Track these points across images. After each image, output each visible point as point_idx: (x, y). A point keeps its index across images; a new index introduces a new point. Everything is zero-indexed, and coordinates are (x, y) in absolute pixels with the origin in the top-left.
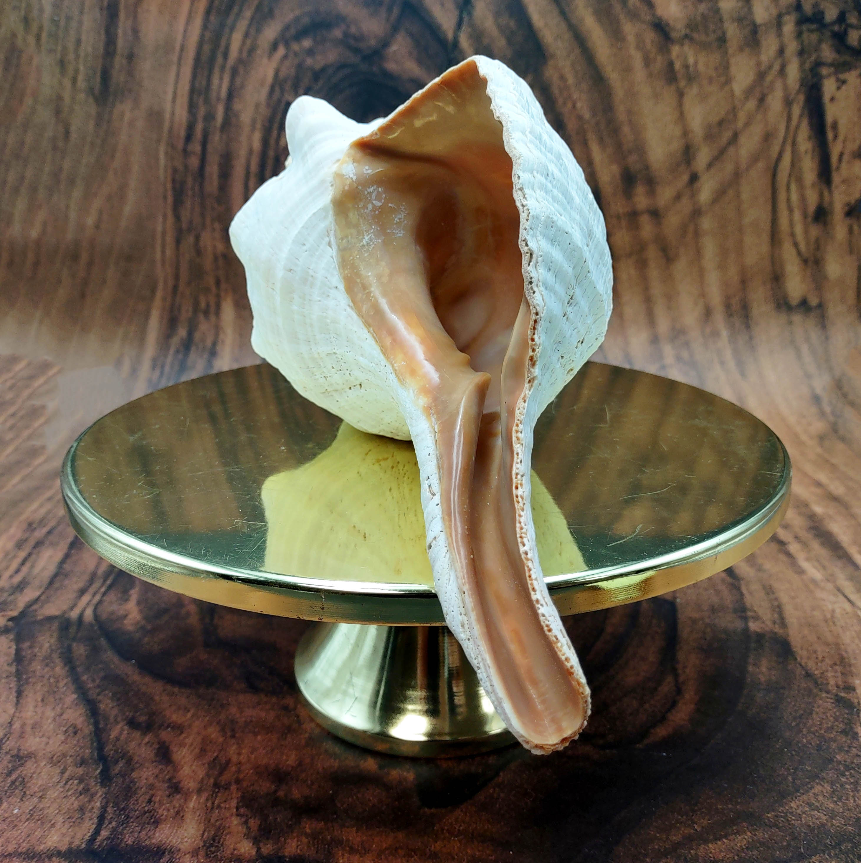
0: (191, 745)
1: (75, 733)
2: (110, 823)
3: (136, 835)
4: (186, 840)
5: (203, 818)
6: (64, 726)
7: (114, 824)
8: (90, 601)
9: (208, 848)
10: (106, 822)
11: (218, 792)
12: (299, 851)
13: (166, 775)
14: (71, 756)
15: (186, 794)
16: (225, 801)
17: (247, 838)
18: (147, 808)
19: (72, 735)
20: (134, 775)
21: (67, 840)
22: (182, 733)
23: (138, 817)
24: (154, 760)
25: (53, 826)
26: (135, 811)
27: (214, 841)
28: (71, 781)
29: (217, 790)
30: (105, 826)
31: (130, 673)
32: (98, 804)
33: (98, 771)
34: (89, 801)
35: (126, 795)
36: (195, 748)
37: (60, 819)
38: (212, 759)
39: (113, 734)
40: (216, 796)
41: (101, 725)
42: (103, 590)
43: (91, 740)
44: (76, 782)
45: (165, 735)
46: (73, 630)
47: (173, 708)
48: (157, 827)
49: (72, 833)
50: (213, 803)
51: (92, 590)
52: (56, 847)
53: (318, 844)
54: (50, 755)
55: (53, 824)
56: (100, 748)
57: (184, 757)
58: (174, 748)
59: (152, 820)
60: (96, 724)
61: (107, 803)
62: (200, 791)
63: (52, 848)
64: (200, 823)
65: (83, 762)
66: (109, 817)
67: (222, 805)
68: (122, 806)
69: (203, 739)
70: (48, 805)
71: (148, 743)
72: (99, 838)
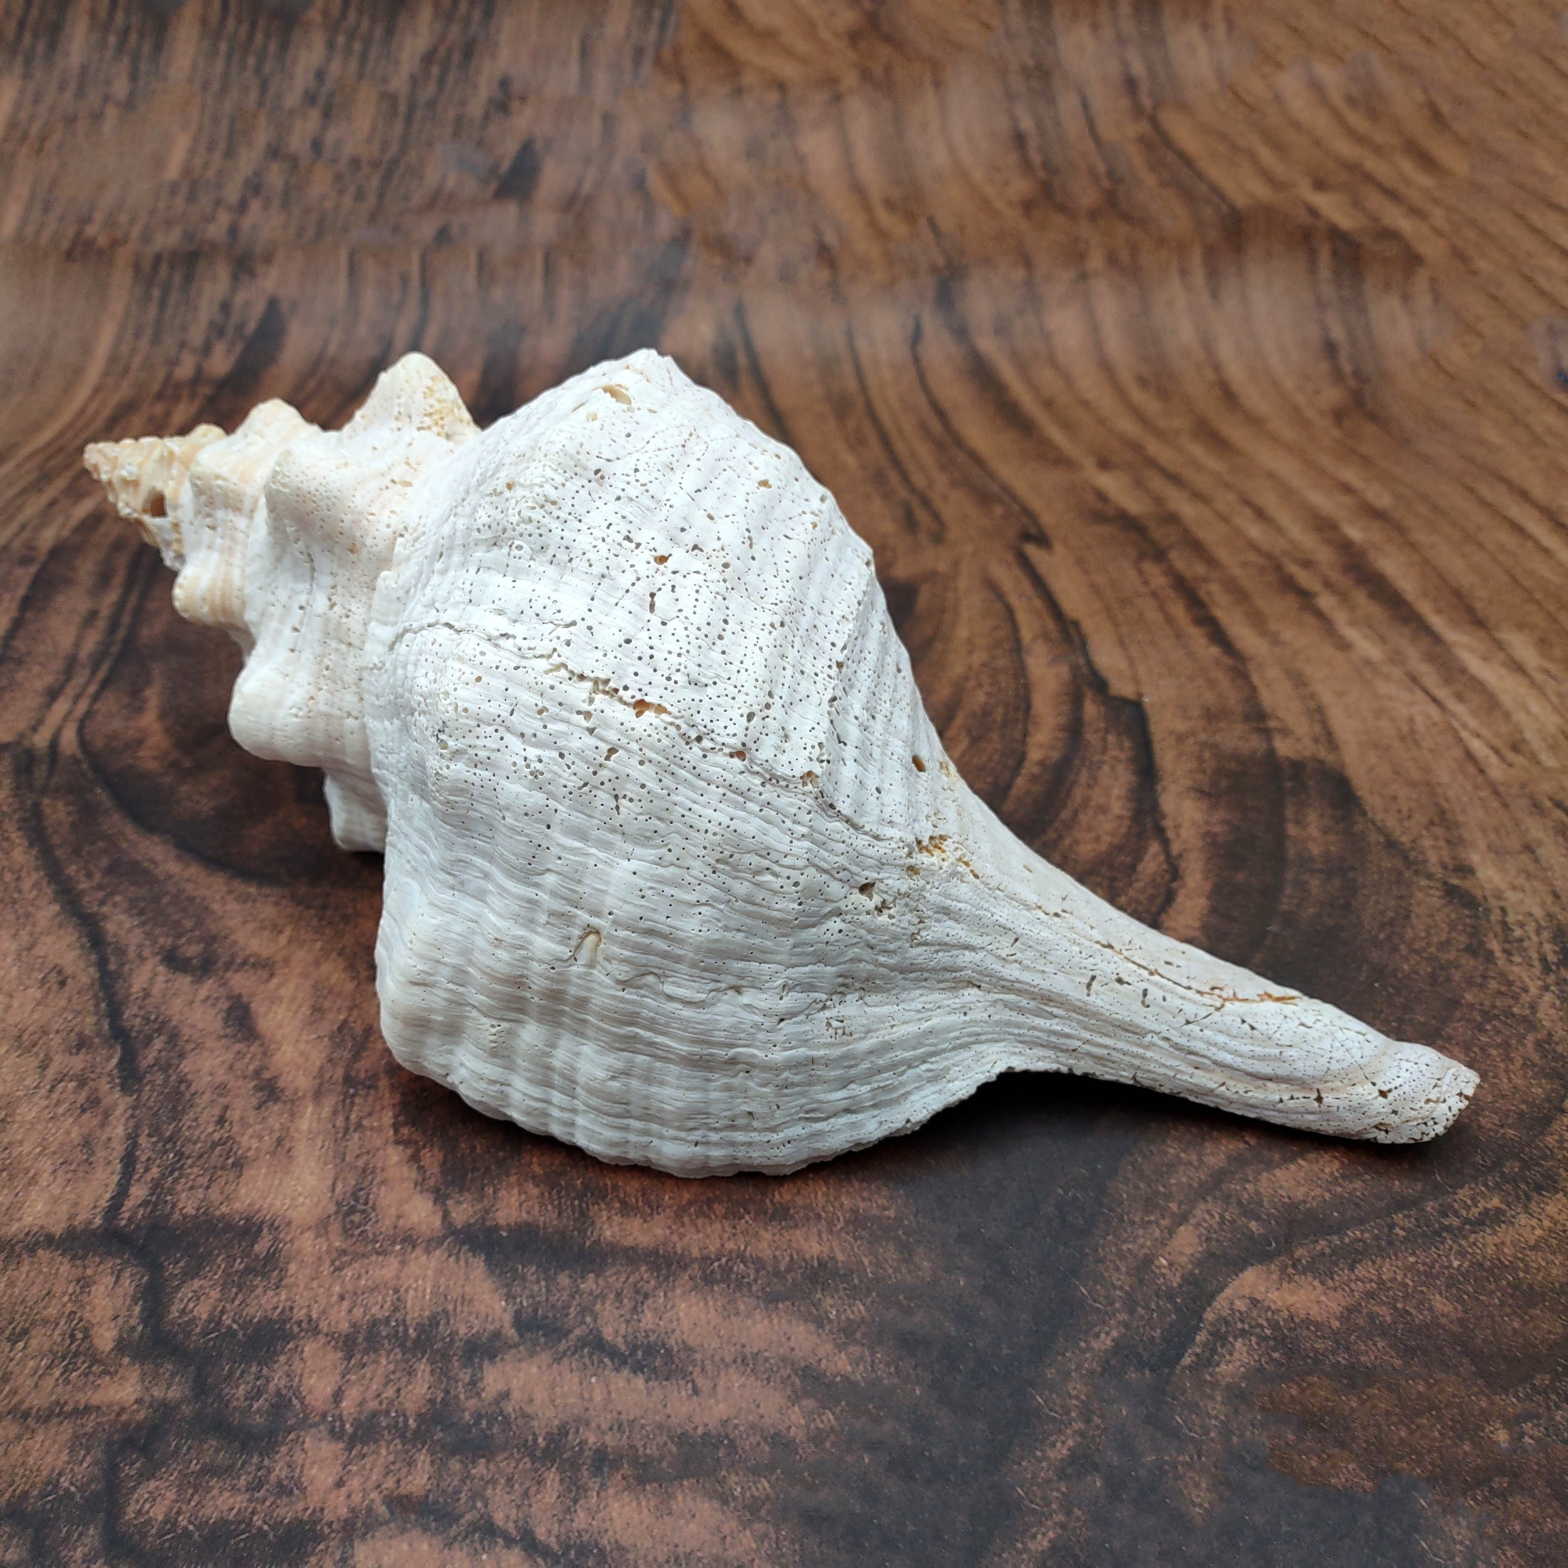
0: (293, 999)
1: (62, 984)
2: (147, 1170)
3: (200, 1194)
4: (301, 1200)
5: (331, 1154)
6: (40, 970)
7: (155, 1171)
8: (70, 712)
9: (347, 1215)
10: (140, 1169)
11: (354, 1096)
12: (524, 1215)
13: (249, 1064)
14: (57, 1032)
15: (293, 1102)
16: (370, 1114)
17: (421, 1192)
18: (216, 1136)
19: (55, 987)
20: (186, 1066)
21: (63, 1210)
22: (272, 975)
23: (201, 1156)
24: (222, 1033)
25: (33, 1181)
26: (195, 1143)
27: (357, 1200)
28: (62, 1084)
29: (352, 1091)
30: (136, 1177)
31: (159, 858)
32: (120, 1131)
33: (115, 1061)
34: (102, 1125)
35: (174, 1107)
36: (300, 1006)
37: (47, 1165)
38: (336, 1027)
39: (138, 983)
40: (352, 1104)
41: (112, 967)
42: (92, 689)
43: (95, 996)
44: (72, 1085)
45: (240, 982)
46: (40, 772)
47: (251, 926)
48: (239, 1176)
49: (73, 1196)
50: (347, 1119)
51: (70, 691)
52: (42, 1227)
53: (560, 1198)
54: (15, 1032)
55: (33, 1177)
56: (114, 1012)
57: (280, 1026)
58: (258, 1007)
59: (230, 1161)
60: (102, 964)
61: (137, 1127)
62: (318, 1095)
63: (35, 1229)
64: (326, 1163)
65: (82, 1044)
66: (143, 1158)
67: (365, 1122)
68: (168, 1134)
69: (314, 987)
70: (19, 1137)
71: (208, 998)
72: (129, 1204)
